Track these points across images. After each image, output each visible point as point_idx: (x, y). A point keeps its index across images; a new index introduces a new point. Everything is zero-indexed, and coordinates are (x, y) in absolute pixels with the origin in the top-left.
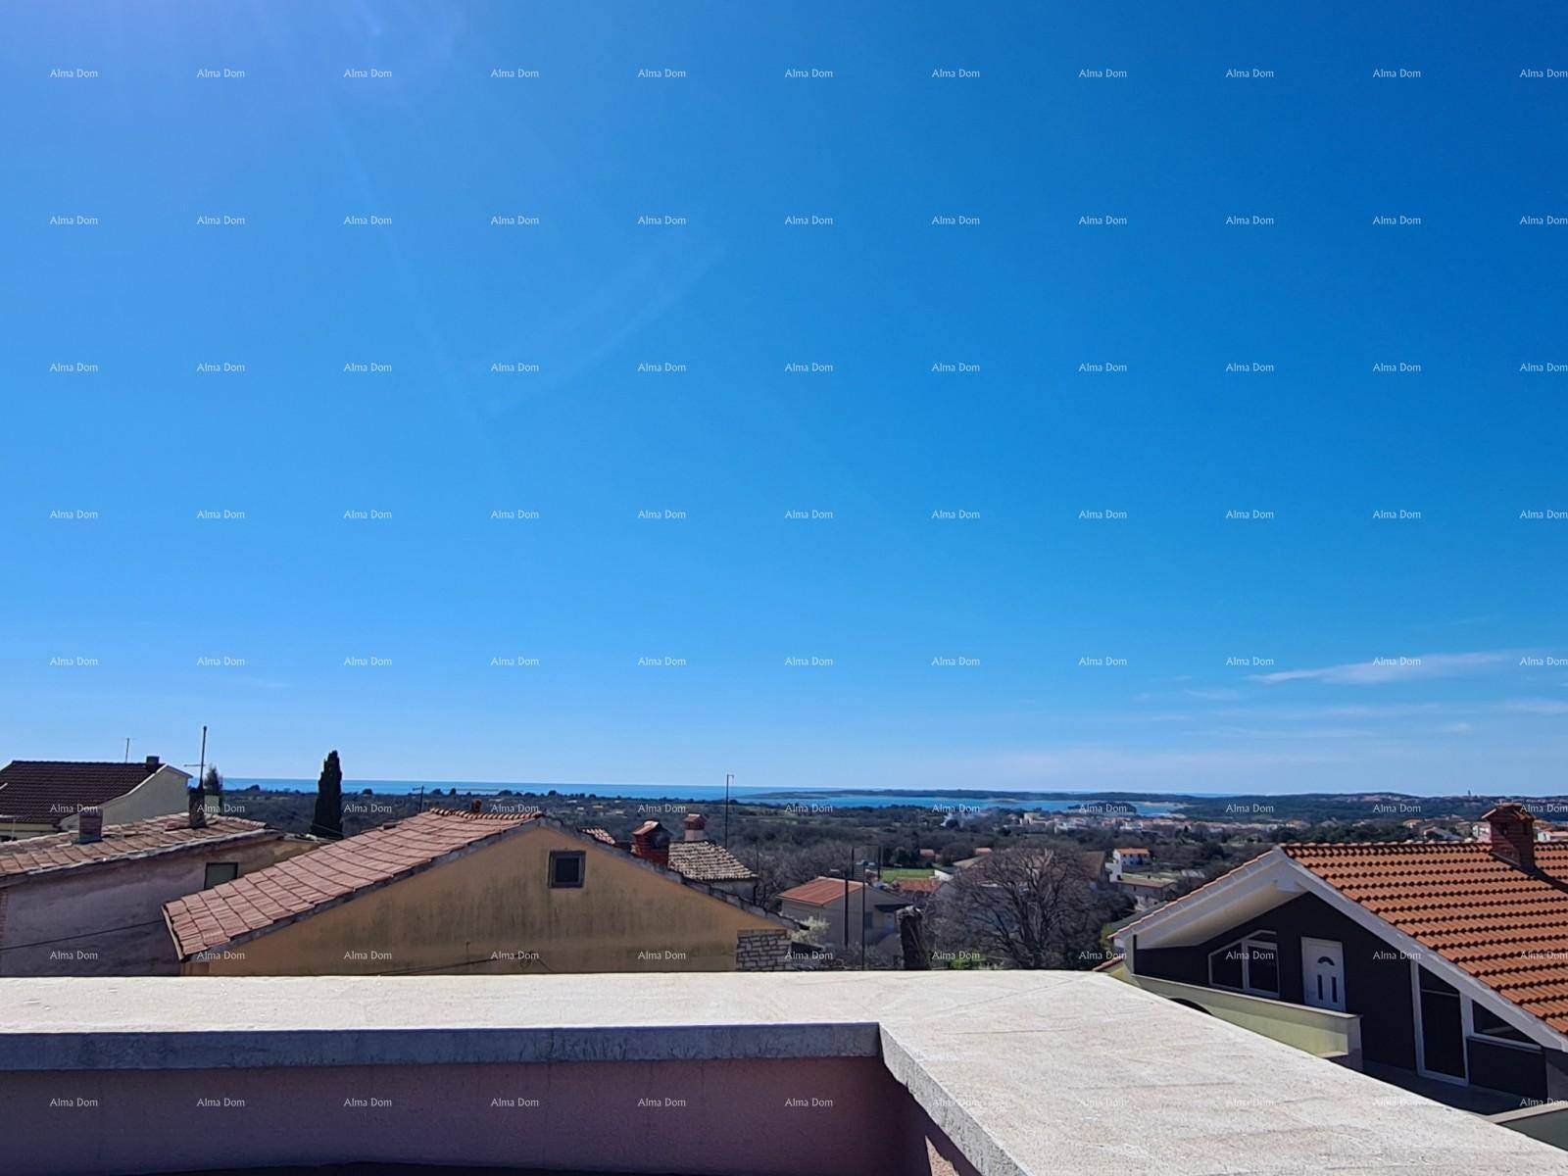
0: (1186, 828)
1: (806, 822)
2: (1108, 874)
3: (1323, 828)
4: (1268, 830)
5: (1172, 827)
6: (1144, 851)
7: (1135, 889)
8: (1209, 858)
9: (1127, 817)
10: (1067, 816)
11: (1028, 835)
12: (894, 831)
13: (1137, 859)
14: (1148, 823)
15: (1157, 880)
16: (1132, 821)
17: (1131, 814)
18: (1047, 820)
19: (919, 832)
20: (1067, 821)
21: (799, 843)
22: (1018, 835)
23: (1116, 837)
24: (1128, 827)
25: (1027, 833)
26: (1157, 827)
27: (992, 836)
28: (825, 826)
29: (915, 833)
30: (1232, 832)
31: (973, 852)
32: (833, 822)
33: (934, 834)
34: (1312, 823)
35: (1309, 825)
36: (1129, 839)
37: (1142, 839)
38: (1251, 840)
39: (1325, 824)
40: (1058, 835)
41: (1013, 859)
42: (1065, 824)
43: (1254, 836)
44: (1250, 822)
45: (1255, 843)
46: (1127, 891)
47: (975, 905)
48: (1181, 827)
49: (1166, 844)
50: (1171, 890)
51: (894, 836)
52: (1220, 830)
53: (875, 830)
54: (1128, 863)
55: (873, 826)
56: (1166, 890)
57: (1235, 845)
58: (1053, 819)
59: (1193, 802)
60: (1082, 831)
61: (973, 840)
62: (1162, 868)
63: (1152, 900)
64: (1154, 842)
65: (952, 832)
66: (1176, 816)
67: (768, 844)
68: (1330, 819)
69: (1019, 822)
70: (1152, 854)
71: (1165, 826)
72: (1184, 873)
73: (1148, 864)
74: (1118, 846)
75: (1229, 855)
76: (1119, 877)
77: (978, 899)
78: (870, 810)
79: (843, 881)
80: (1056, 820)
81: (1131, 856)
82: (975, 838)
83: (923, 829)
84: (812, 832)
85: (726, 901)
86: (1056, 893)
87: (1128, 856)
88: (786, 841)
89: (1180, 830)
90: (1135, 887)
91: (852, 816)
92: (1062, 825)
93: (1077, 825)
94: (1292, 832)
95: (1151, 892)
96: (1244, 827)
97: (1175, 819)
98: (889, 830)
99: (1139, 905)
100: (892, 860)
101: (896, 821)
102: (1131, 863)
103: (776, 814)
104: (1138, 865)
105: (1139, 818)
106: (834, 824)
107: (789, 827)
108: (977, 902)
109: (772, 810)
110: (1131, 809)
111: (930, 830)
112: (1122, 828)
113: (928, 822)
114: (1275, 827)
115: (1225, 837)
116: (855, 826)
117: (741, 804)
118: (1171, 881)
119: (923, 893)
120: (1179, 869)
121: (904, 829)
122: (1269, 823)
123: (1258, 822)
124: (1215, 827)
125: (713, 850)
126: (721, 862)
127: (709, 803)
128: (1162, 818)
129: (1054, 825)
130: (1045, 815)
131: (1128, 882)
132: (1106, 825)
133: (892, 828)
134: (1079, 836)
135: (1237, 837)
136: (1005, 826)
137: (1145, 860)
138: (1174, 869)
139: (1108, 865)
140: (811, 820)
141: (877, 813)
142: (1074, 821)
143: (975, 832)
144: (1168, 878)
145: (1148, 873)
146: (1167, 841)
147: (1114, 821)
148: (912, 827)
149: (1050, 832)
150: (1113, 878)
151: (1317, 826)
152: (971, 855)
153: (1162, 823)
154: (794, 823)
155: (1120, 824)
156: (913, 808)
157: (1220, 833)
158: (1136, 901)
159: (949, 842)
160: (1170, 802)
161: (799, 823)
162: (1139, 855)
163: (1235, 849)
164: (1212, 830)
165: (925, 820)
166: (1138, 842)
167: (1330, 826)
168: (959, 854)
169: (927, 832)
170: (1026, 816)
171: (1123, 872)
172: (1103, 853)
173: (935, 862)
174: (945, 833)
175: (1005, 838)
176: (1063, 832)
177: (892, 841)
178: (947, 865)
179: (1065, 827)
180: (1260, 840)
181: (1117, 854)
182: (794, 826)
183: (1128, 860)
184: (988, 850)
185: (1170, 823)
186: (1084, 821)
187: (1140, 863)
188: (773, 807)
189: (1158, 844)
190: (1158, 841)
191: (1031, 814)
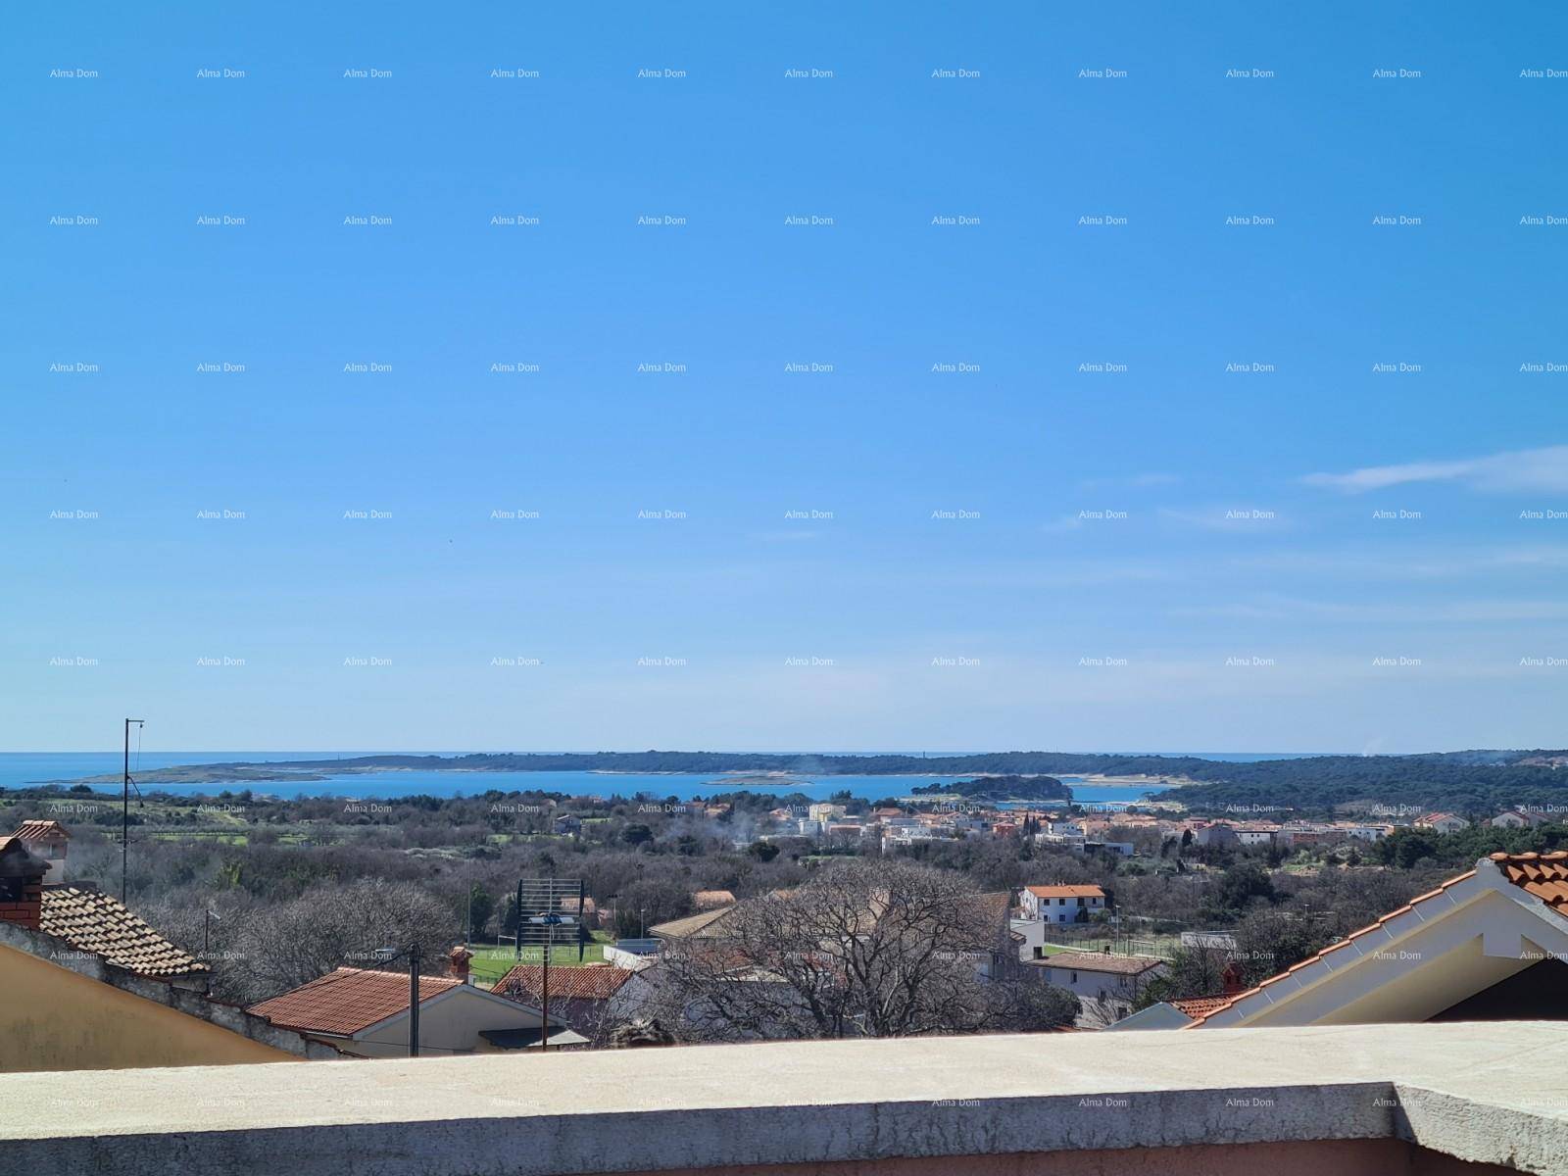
0: (1188, 835)
1: (271, 838)
2: (1018, 942)
3: (1497, 828)
4: (1374, 839)
5: (1155, 832)
6: (1093, 891)
7: (1075, 979)
8: (1242, 901)
9: (1052, 809)
10: (912, 809)
11: (821, 859)
12: (495, 857)
13: (1072, 907)
14: (1100, 824)
15: (1124, 956)
16: (1062, 820)
17: (1062, 803)
18: (863, 822)
19: (556, 856)
20: (910, 824)
21: (257, 890)
22: (795, 858)
23: (1026, 859)
24: (1052, 834)
25: (817, 853)
26: (1119, 833)
27: (733, 862)
28: (319, 848)
29: (547, 859)
30: (1291, 845)
31: (689, 900)
32: (342, 834)
33: (591, 858)
34: (1471, 820)
35: (1468, 824)
36: (1056, 861)
37: (1085, 863)
38: (1333, 861)
39: (1500, 821)
40: (888, 856)
41: (812, 912)
42: (906, 830)
43: (1342, 851)
44: (1332, 817)
45: (1344, 866)
46: (1059, 983)
47: (721, 1022)
48: (1176, 831)
49: (1141, 872)
50: (1160, 979)
51: (495, 867)
52: (1265, 837)
53: (446, 853)
54: (1054, 919)
55: (441, 843)
56: (1148, 977)
57: (1298, 871)
58: (878, 818)
59: (1201, 772)
60: (946, 847)
61: (687, 872)
62: (1133, 929)
63: (1113, 1004)
64: (1112, 868)
65: (637, 854)
66: (1164, 805)
67: (180, 893)
68: (1511, 807)
69: (796, 824)
70: (1110, 898)
71: (1138, 829)
72: (1187, 939)
73: (1101, 920)
74: (1032, 879)
75: (1286, 896)
76: (1038, 950)
77: (727, 1008)
78: (433, 804)
79: (407, 977)
80: (885, 820)
81: (1062, 901)
82: (694, 869)
83: (562, 848)
84: (289, 862)
85: (208, 1020)
86: (912, 989)
87: (1054, 903)
88: (222, 885)
89: (1172, 841)
90: (1075, 974)
91: (387, 820)
92: (900, 832)
93: (935, 832)
94: (1426, 841)
95: (1114, 982)
96: (1319, 829)
97: (1161, 814)
98: (480, 854)
99: (1086, 1014)
100: (493, 925)
101: (497, 830)
102: (1062, 918)
103: (192, 818)
104: (1077, 921)
105: (1076, 811)
106: (342, 842)
107: (227, 851)
108: (725, 1015)
109: (185, 811)
110: (1058, 790)
111: (583, 850)
112: (1038, 836)
113: (577, 829)
114: (1389, 829)
115: (1277, 854)
116: (395, 844)
117: (102, 798)
118: (1154, 958)
119: (591, 1000)
120: (1174, 929)
121: (517, 850)
122: (1375, 818)
123: (1350, 816)
124: (1253, 832)
125: (91, 907)
126: (113, 936)
127: (18, 795)
128: (1132, 811)
129: (879, 832)
130: (857, 807)
131: (1057, 963)
132: (1002, 829)
133: (488, 849)
134: (940, 857)
135: (1303, 853)
136: (764, 838)
137: (1092, 911)
138: (1158, 931)
139: (1014, 924)
140: (282, 834)
141: (449, 813)
142: (928, 821)
143: (690, 853)
144: (1148, 952)
145: (1103, 942)
146: (1145, 864)
147: (1020, 822)
148: (537, 844)
149: (871, 851)
150: (1026, 955)
151: (1484, 825)
152: (685, 909)
153: (1132, 823)
154: (241, 841)
155: (1033, 827)
156: (539, 797)
157: (1263, 846)
158: (1078, 1007)
159: (632, 880)
160: (1149, 773)
161: (253, 840)
162: (1081, 900)
163: (1299, 883)
164: (1246, 839)
165: (569, 827)
166: (1077, 868)
167: (1511, 825)
168: (655, 908)
169: (578, 857)
170: (813, 810)
171: (1047, 939)
172: (1004, 896)
173: (596, 927)
174: (621, 857)
175: (766, 866)
176: (902, 850)
177: (491, 880)
178: (631, 932)
179: (908, 836)
180: (1354, 861)
181: (1029, 898)
182: (240, 850)
183: (1052, 912)
184: (726, 895)
185: (1148, 823)
186: (949, 822)
187: (1082, 917)
188: (184, 803)
189: (1123, 875)
190: (1123, 865)
191: (829, 808)
